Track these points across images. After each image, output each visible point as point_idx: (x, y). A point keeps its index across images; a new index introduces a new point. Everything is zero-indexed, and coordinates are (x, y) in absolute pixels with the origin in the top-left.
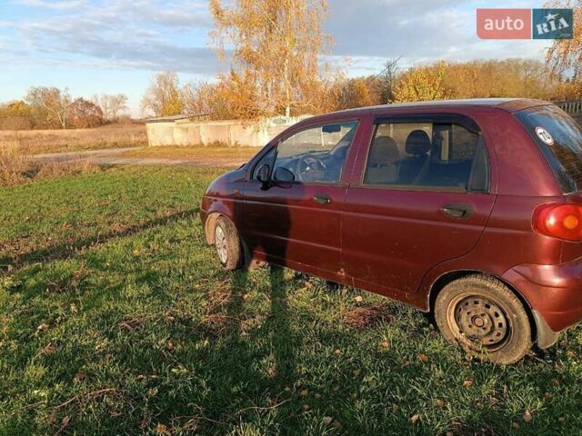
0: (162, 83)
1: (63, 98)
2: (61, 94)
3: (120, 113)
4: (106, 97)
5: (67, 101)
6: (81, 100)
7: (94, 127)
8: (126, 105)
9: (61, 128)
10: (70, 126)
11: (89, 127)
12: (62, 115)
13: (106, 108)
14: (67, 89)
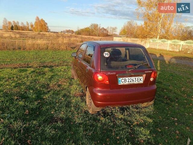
0: (129, 24)
1: (98, 27)
2: (98, 26)
3: (114, 33)
4: (111, 27)
5: (99, 28)
6: (103, 28)
7: (105, 37)
8: (116, 30)
9: (96, 36)
10: (99, 36)
11: (104, 36)
12: (97, 32)
13: (110, 31)
14: (100, 24)
